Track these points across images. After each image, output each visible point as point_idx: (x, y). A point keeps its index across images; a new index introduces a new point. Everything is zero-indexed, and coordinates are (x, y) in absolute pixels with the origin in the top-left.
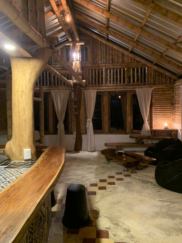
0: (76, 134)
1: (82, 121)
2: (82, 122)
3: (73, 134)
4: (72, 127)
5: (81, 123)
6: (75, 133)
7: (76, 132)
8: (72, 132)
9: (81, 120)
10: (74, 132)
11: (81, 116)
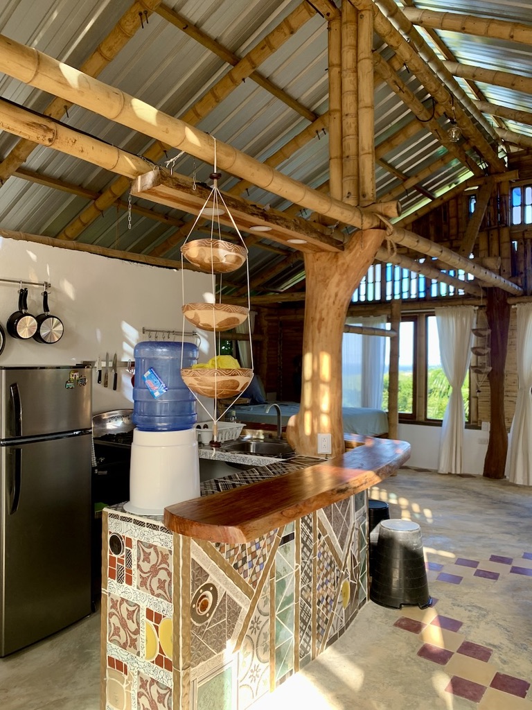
0: (489, 430)
1: (508, 394)
2: (508, 396)
3: (480, 428)
4: (479, 407)
5: (505, 398)
6: (486, 425)
7: (489, 424)
8: (477, 422)
9: (505, 389)
10: (483, 423)
11: (505, 377)
